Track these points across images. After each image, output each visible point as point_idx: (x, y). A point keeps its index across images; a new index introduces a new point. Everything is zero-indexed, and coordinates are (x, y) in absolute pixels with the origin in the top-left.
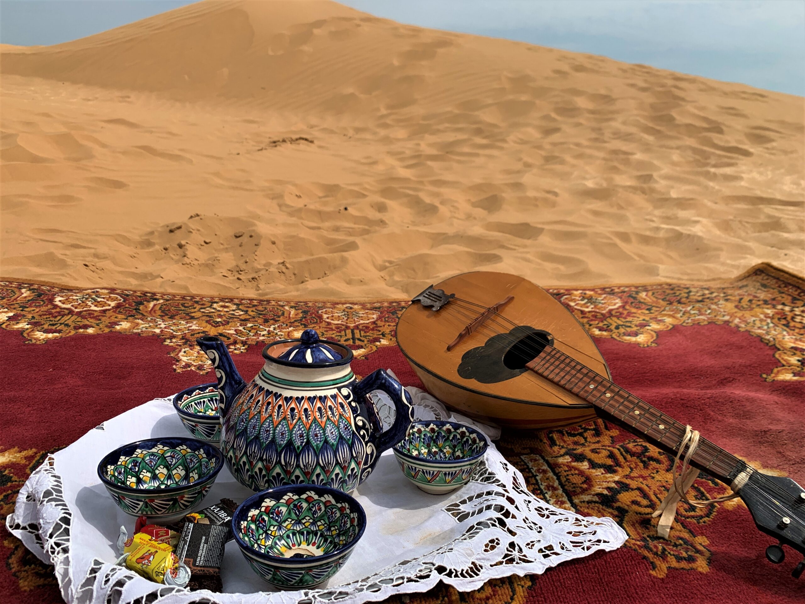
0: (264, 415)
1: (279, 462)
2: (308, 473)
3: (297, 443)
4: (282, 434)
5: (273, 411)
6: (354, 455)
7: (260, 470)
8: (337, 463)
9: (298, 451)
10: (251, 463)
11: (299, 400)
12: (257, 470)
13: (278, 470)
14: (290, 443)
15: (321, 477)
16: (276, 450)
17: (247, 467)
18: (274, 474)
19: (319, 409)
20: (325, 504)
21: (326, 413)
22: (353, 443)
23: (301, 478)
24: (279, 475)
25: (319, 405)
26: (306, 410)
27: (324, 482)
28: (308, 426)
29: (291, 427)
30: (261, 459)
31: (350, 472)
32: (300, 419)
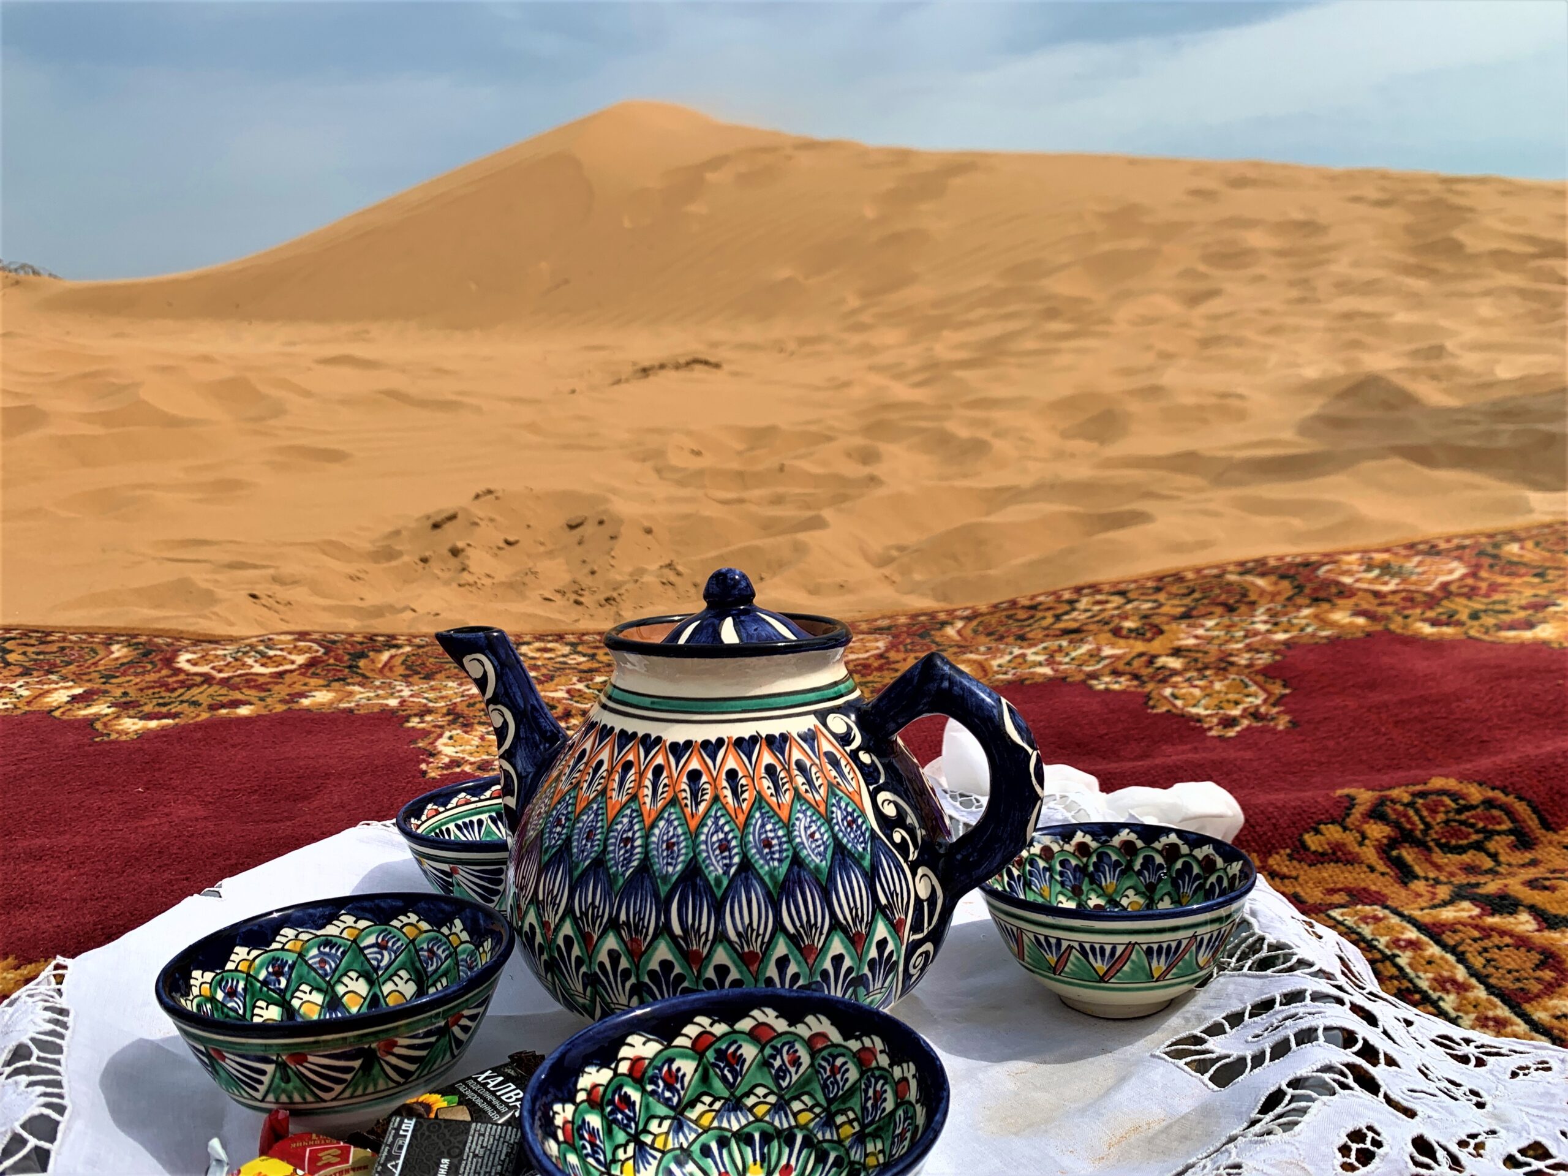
0: (617, 798)
1: (664, 929)
2: (753, 954)
3: (715, 869)
4: (670, 846)
5: (640, 785)
6: (883, 901)
7: (614, 956)
8: (836, 925)
9: (719, 894)
10: (586, 938)
11: (711, 748)
12: (603, 957)
13: (663, 951)
14: (693, 871)
15: (792, 969)
16: (656, 895)
17: (576, 951)
18: (654, 965)
19: (770, 770)
20: (809, 1043)
21: (791, 780)
22: (875, 867)
23: (734, 974)
24: (666, 965)
25: (767, 758)
26: (732, 775)
27: (801, 982)
28: (742, 818)
29: (693, 824)
30: (614, 924)
31: (873, 953)
32: (716, 799)
